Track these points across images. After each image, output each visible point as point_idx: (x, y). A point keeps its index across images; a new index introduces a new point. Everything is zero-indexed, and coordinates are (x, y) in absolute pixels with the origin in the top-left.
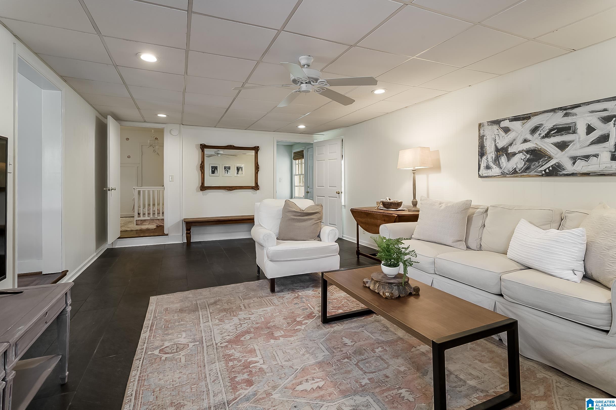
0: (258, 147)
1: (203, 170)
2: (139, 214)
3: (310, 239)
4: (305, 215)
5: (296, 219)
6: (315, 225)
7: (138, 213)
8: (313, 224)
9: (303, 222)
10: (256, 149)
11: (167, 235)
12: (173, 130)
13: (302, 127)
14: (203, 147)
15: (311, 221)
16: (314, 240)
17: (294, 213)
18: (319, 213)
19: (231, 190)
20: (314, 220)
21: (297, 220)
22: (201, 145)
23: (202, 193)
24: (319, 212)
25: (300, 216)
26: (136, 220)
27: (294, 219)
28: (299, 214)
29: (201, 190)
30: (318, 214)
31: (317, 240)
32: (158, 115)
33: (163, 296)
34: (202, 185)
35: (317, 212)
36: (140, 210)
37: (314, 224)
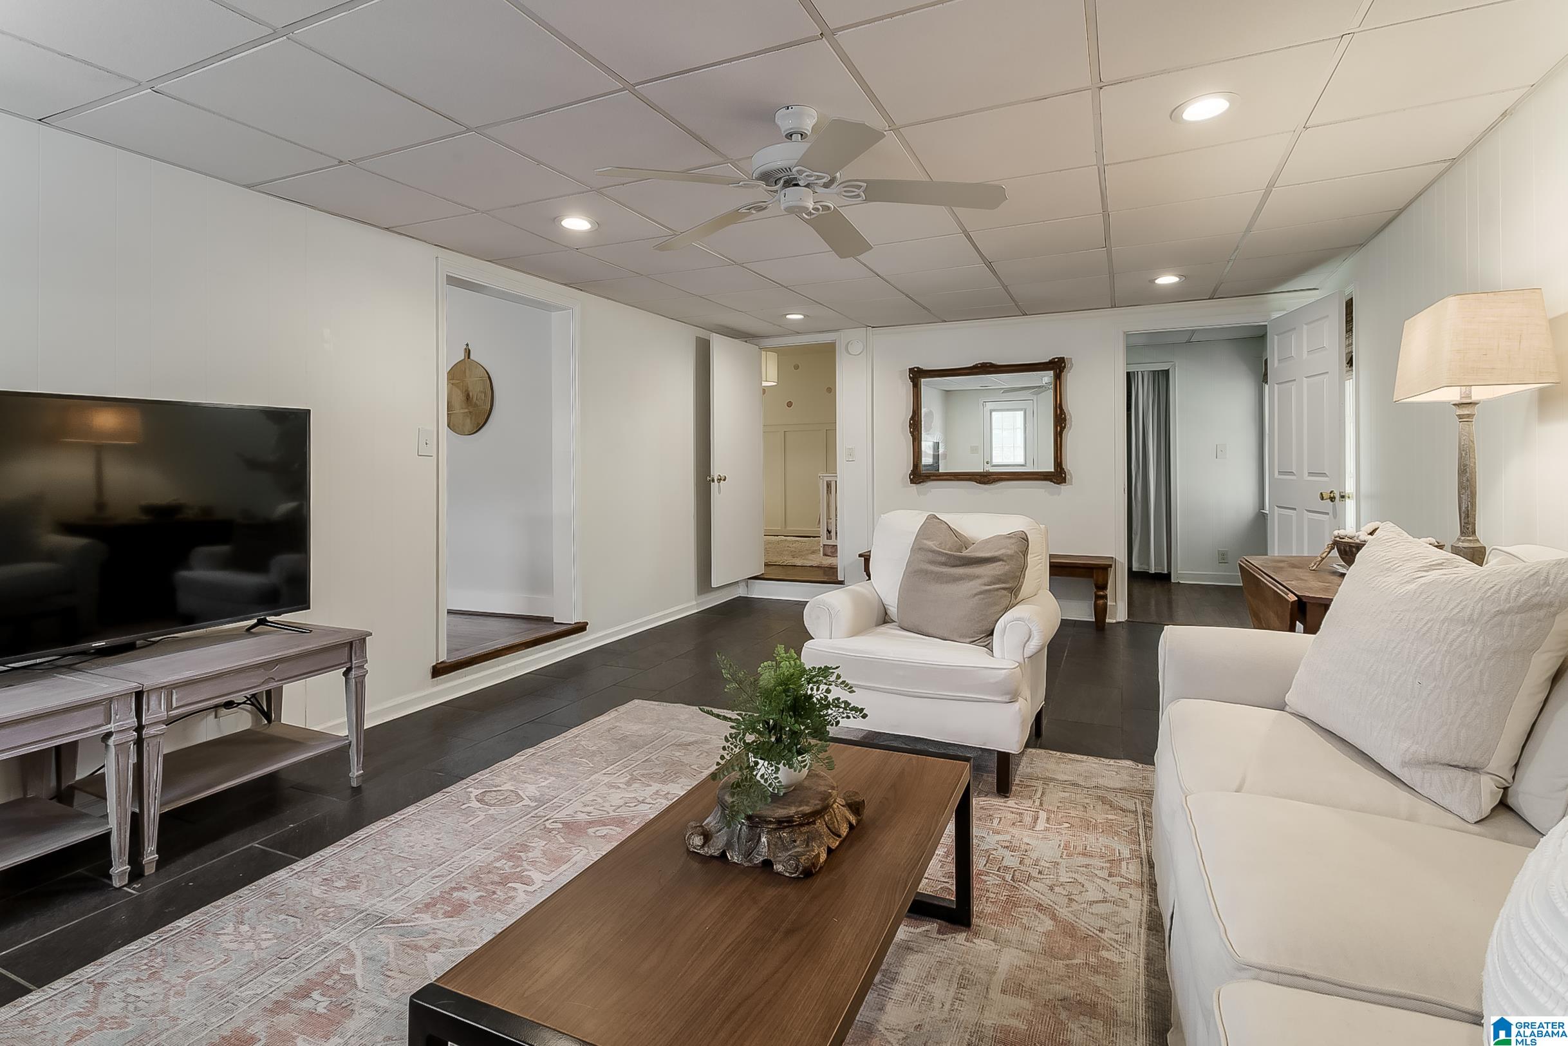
0: (1062, 360)
1: (918, 431)
2: (829, 532)
3: (960, 637)
4: (958, 563)
5: (932, 572)
6: (982, 596)
7: (828, 530)
8: (975, 592)
9: (949, 582)
10: (1057, 366)
11: (842, 583)
12: (852, 344)
13: (1167, 280)
14: (917, 375)
15: (971, 583)
16: (971, 642)
17: (930, 555)
18: (1003, 560)
19: (984, 483)
20: (979, 581)
21: (933, 575)
22: (911, 370)
23: (915, 490)
24: (1005, 558)
25: (946, 565)
26: (824, 545)
27: (926, 572)
28: (943, 559)
29: (912, 481)
30: (1000, 563)
31: (981, 644)
32: (788, 316)
33: (653, 704)
34: (913, 468)
35: (995, 557)
36: (831, 523)
37: (976, 594)
